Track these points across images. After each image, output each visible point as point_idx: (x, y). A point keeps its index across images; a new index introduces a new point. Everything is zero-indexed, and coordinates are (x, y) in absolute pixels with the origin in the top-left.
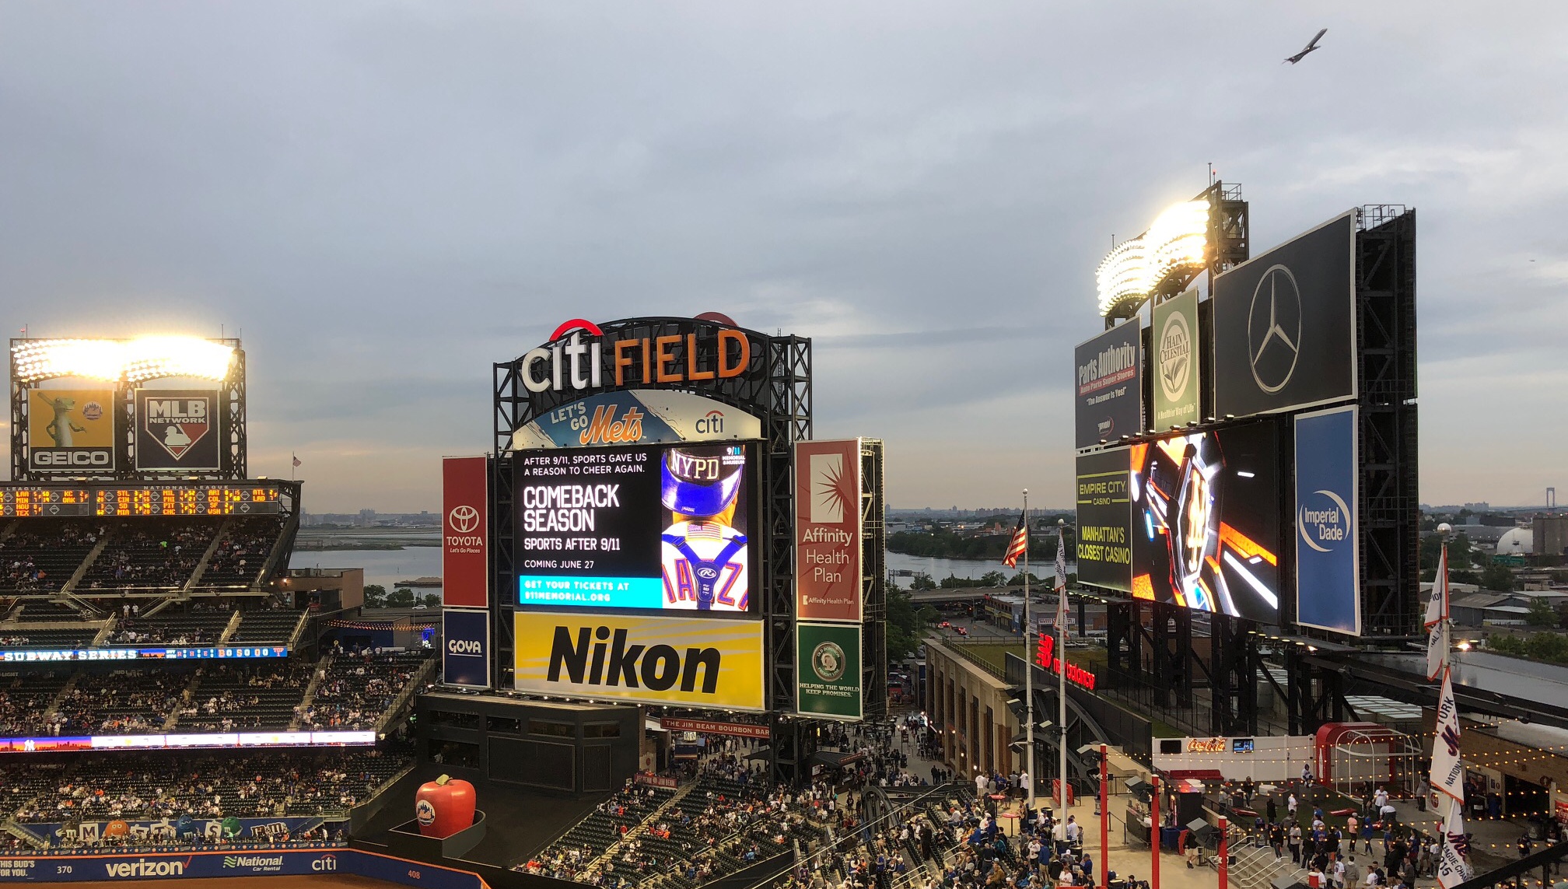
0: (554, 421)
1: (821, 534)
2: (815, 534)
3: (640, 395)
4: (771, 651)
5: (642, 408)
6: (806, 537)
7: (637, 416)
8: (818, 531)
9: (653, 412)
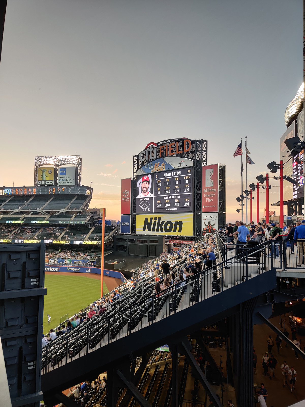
0: (146, 168)
1: (208, 190)
2: (207, 190)
3: (165, 159)
4: (195, 221)
5: (165, 162)
6: (204, 191)
7: (164, 164)
8: (207, 189)
9: (168, 163)
